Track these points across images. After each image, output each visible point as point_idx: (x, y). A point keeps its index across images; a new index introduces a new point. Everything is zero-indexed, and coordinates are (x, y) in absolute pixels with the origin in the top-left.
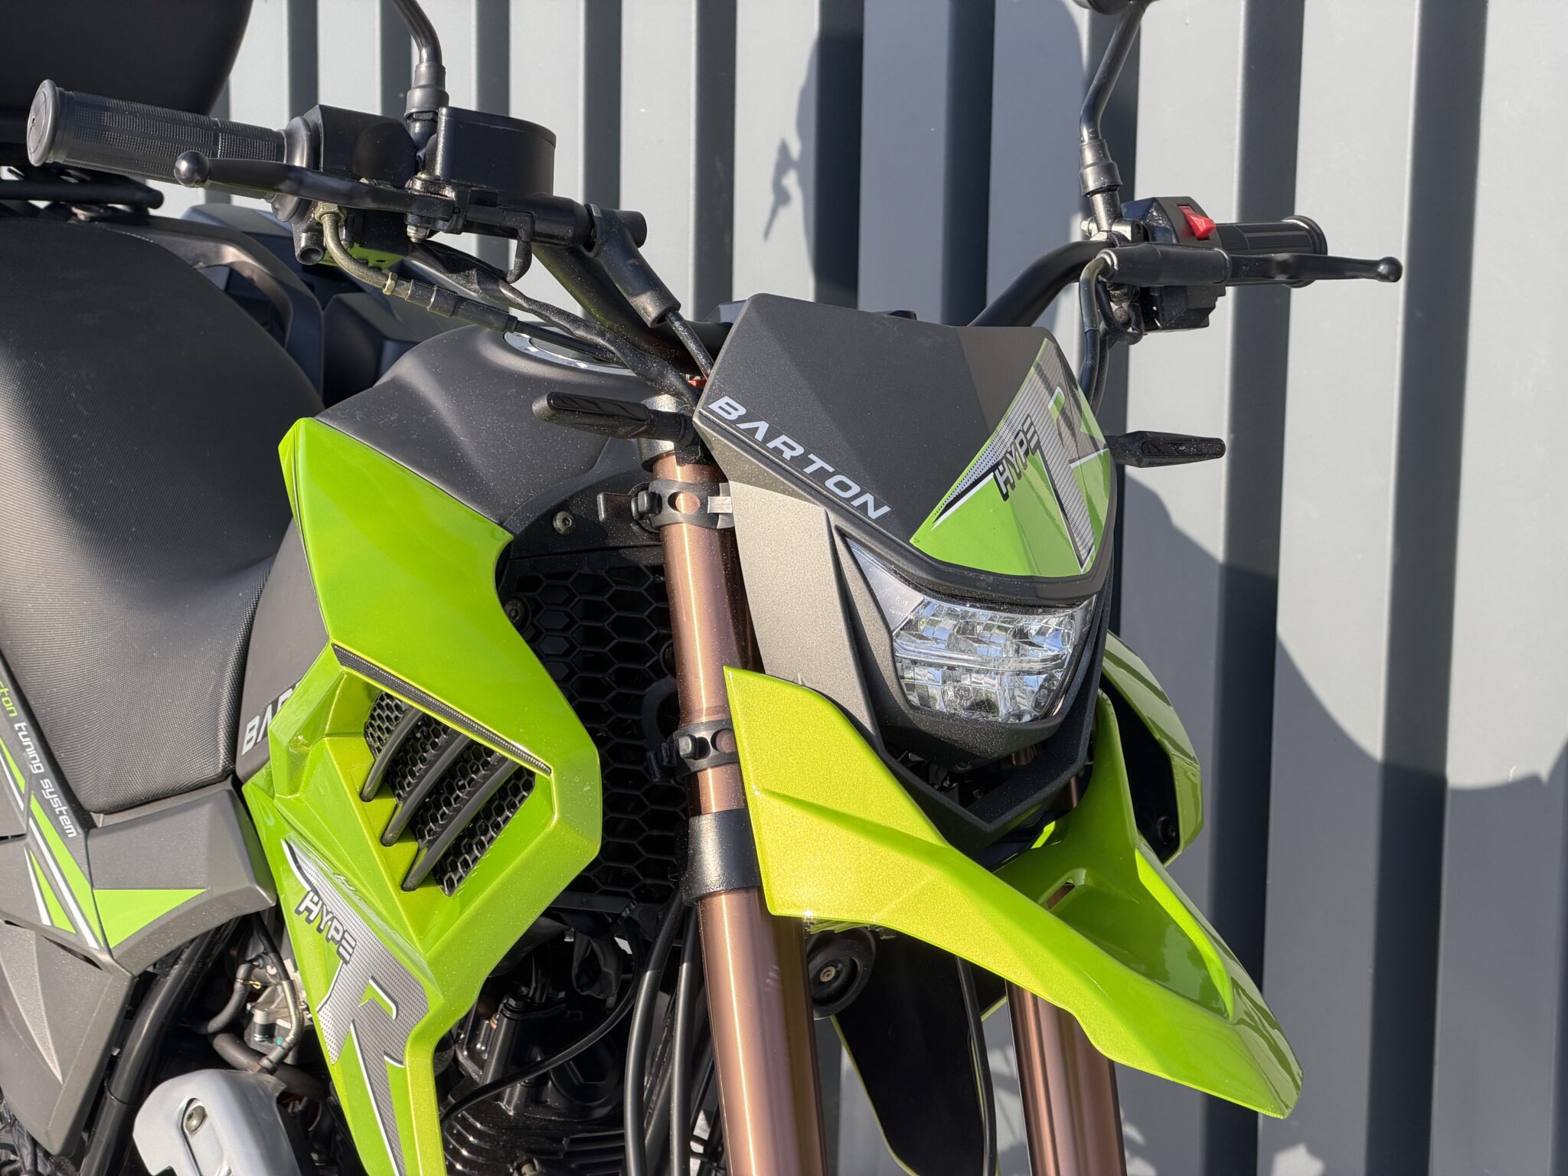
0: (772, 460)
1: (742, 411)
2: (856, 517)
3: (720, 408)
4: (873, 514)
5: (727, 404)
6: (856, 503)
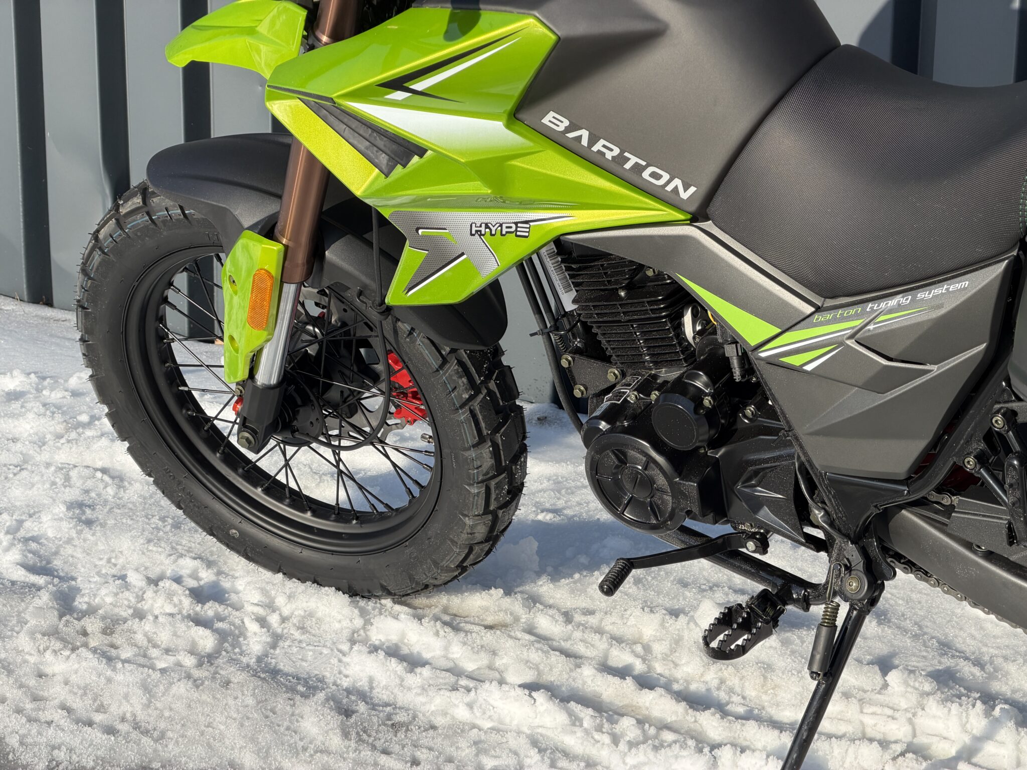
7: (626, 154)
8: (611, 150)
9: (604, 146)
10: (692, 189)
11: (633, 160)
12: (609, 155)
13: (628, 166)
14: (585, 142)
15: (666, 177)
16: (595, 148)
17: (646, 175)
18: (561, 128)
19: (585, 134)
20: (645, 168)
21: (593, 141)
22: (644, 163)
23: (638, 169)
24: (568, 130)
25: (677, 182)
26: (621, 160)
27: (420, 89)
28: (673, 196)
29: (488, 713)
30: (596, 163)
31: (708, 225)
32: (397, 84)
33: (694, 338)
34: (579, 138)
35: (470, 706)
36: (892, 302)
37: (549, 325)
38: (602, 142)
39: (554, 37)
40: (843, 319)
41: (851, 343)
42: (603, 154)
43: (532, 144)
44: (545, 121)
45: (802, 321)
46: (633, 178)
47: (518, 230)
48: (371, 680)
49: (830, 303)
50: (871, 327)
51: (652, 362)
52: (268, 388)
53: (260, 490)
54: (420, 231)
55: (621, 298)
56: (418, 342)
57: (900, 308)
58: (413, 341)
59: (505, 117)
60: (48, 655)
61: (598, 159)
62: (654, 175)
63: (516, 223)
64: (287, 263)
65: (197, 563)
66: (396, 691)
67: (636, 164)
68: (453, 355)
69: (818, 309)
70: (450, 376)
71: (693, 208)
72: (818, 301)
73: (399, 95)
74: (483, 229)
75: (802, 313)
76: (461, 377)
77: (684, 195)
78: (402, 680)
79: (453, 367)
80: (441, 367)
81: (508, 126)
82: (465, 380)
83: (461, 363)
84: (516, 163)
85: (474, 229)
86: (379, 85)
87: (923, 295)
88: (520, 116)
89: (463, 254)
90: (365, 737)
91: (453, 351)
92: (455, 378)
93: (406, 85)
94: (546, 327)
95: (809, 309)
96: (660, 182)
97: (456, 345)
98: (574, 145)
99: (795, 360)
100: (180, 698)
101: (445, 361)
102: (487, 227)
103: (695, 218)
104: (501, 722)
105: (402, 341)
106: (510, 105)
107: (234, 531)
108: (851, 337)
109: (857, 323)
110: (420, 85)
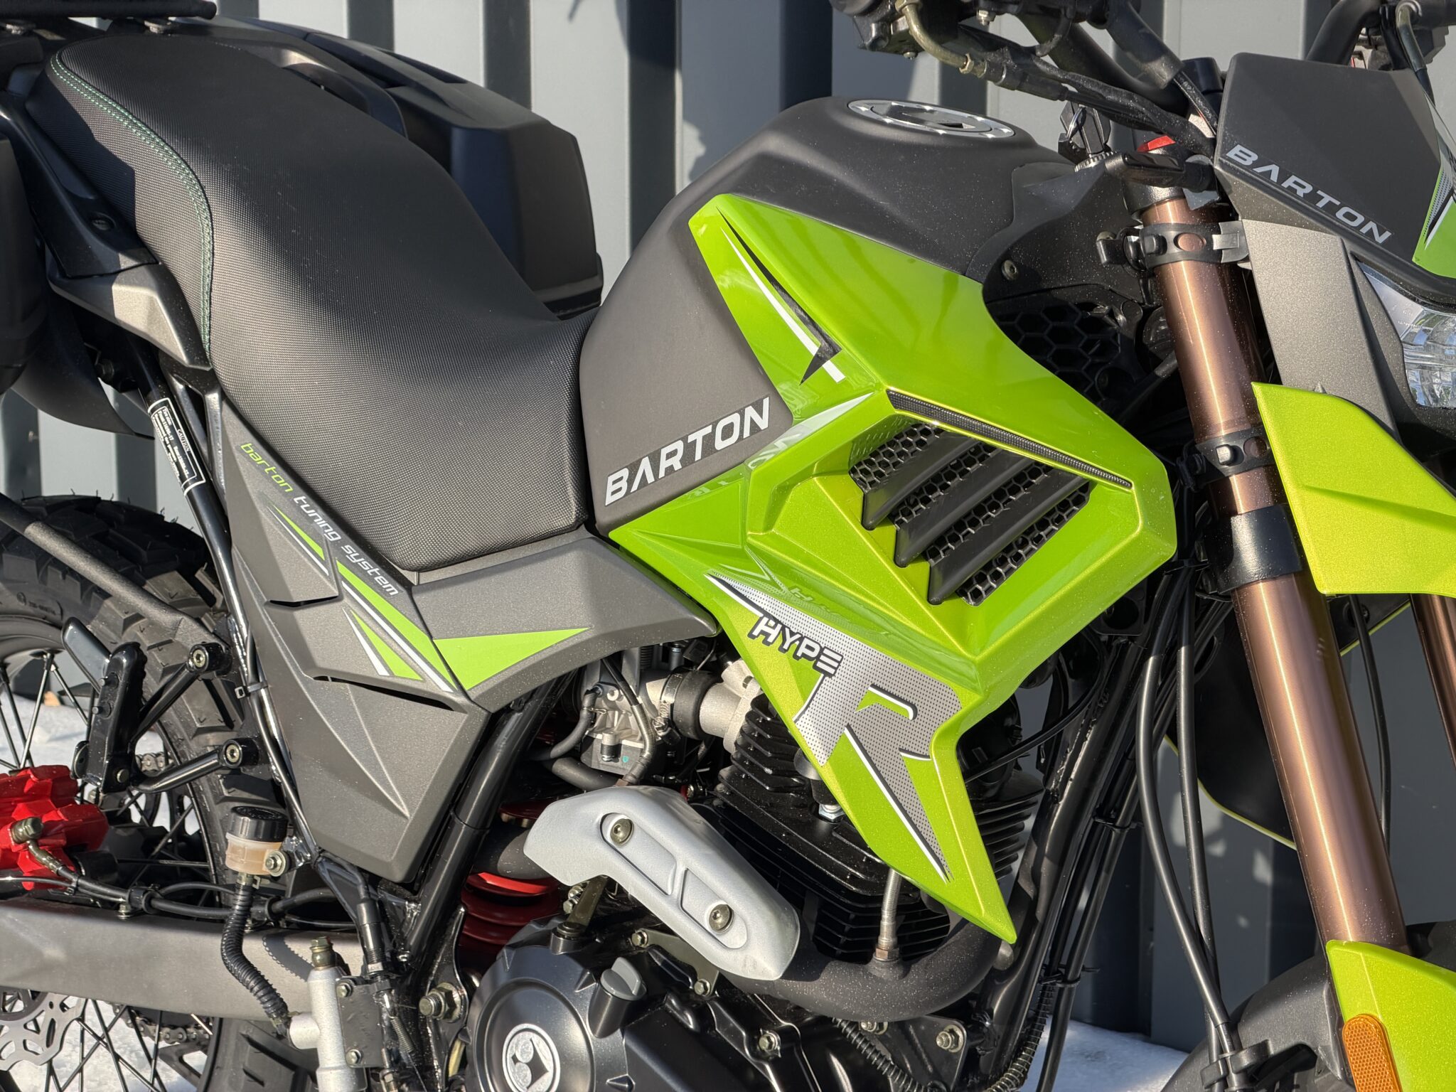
0: (1288, 198)
1: (1255, 157)
2: (1364, 242)
3: (1236, 155)
4: (1380, 239)
5: (1241, 151)
6: (1364, 230)
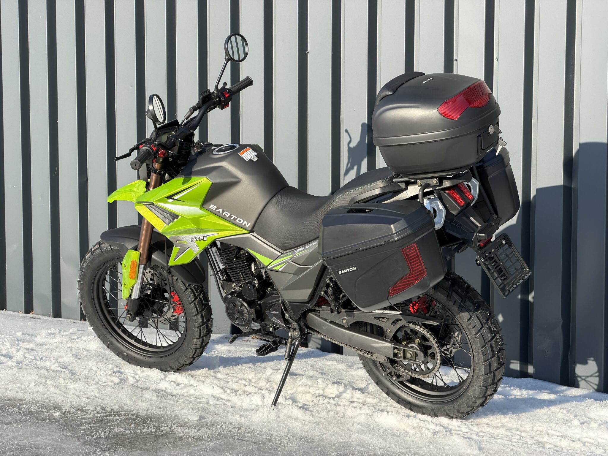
7: (232, 215)
8: (228, 214)
9: (226, 213)
10: (249, 224)
11: (234, 217)
12: (227, 216)
13: (232, 218)
14: (221, 212)
15: (242, 221)
16: (223, 214)
17: (237, 221)
18: (214, 209)
19: (221, 210)
20: (237, 219)
21: (223, 212)
22: (236, 217)
23: (235, 219)
24: (216, 209)
25: (245, 222)
26: (230, 217)
27: (176, 199)
28: (244, 226)
29: (200, 392)
30: (224, 218)
31: (254, 234)
32: (170, 197)
33: (254, 270)
34: (219, 212)
35: (195, 390)
36: (300, 250)
37: (216, 273)
38: (225, 212)
39: (211, 183)
40: (288, 255)
41: (289, 261)
42: (226, 215)
43: (206, 213)
44: (210, 207)
45: (278, 257)
46: (234, 222)
47: (204, 239)
48: (166, 388)
49: (285, 252)
50: (295, 257)
51: (243, 279)
52: (135, 300)
53: (133, 340)
54: (178, 241)
55: (234, 261)
56: (179, 283)
57: (302, 251)
58: (178, 283)
59: (199, 207)
60: (69, 384)
61: (225, 217)
62: (240, 221)
63: (203, 237)
64: (141, 258)
65: (113, 366)
66: (173, 390)
67: (235, 218)
68: (189, 287)
69: (282, 254)
70: (188, 293)
71: (250, 229)
72: (282, 252)
73: (171, 200)
74: (194, 239)
75: (278, 255)
76: (191, 293)
77: (247, 226)
78: (175, 388)
79: (189, 290)
80: (186, 290)
81: (200, 209)
82: (193, 294)
83: (191, 289)
84: (202, 218)
85: (192, 239)
86: (165, 198)
87: (307, 247)
88: (203, 206)
89: (189, 247)
90: (163, 397)
91: (189, 285)
92: (190, 293)
93: (172, 197)
94: (215, 273)
95: (280, 254)
96: (241, 223)
97: (190, 283)
98: (218, 214)
99: (276, 268)
100: (109, 391)
101: (187, 289)
102: (196, 238)
103: (251, 232)
104: (203, 393)
105: (174, 283)
106: (200, 203)
107: (125, 353)
108: (290, 260)
109: (291, 256)
110: (176, 197)
